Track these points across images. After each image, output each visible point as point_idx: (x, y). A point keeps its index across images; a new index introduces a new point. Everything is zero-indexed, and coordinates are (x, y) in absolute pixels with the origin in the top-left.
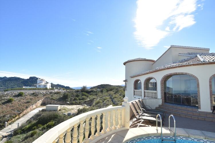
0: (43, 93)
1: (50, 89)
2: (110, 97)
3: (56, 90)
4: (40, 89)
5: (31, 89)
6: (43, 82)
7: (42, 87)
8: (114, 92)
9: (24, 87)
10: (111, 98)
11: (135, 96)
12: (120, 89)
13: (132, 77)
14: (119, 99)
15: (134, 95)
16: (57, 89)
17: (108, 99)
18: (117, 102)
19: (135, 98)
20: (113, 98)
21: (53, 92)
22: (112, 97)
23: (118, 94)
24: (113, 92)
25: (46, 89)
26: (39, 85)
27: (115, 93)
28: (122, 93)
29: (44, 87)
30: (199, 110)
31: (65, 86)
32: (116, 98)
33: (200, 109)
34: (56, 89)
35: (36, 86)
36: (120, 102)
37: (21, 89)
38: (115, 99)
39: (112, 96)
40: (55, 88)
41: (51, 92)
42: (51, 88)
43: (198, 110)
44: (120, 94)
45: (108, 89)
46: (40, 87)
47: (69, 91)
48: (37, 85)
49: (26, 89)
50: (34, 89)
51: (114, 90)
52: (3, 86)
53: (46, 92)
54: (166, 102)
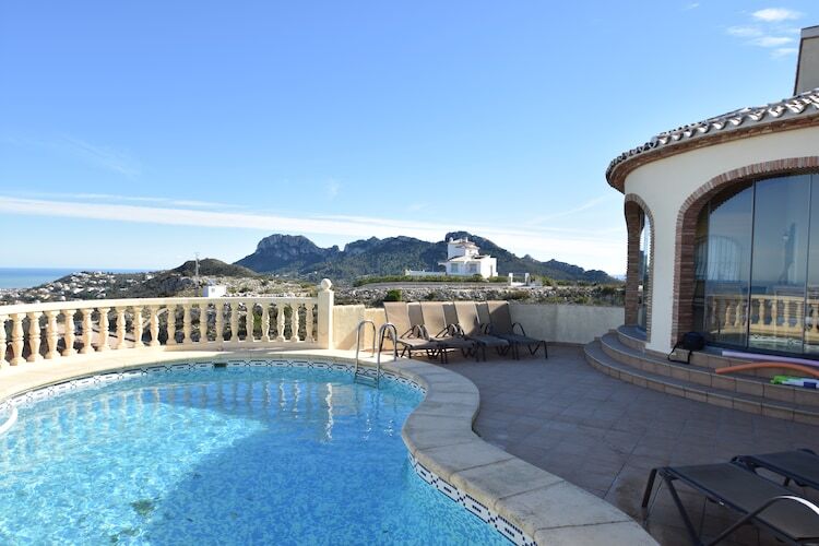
0: (462, 294)
1: (492, 280)
3: (514, 285)
4: (456, 280)
5: (425, 280)
6: (467, 251)
7: (462, 272)
9: (408, 273)
16: (520, 281)
21: (500, 291)
25: (477, 279)
26: (453, 264)
29: (471, 270)
31: (586, 270)
34: (514, 281)
35: (443, 268)
37: (397, 280)
40: (511, 275)
41: (492, 292)
42: (496, 274)
46: (457, 271)
47: (565, 288)
48: (448, 265)
49: (411, 281)
50: (435, 280)
52: (369, 269)
53: (472, 293)
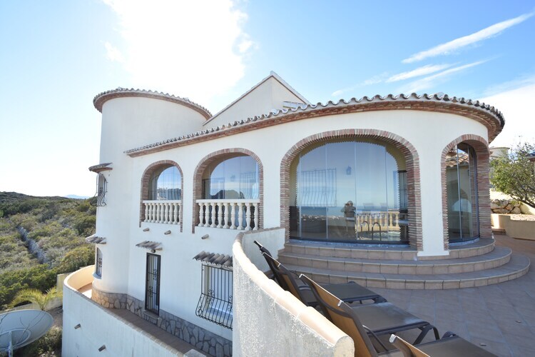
2: (16, 233)
8: (40, 216)
10: (23, 238)
11: (145, 225)
12: (62, 206)
13: (134, 154)
14: (61, 239)
15: (143, 220)
17: (10, 244)
18: (51, 250)
19: (148, 230)
20: (34, 238)
22: (28, 235)
23: (54, 223)
24: (36, 214)
27: (43, 220)
28: (73, 218)
30: (420, 254)
32: (45, 234)
33: (422, 250)
36: (63, 249)
38: (43, 239)
39: (28, 230)
43: (416, 254)
44: (62, 220)
45: (10, 208)
51: (37, 210)
54: (299, 238)
